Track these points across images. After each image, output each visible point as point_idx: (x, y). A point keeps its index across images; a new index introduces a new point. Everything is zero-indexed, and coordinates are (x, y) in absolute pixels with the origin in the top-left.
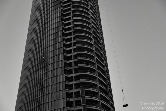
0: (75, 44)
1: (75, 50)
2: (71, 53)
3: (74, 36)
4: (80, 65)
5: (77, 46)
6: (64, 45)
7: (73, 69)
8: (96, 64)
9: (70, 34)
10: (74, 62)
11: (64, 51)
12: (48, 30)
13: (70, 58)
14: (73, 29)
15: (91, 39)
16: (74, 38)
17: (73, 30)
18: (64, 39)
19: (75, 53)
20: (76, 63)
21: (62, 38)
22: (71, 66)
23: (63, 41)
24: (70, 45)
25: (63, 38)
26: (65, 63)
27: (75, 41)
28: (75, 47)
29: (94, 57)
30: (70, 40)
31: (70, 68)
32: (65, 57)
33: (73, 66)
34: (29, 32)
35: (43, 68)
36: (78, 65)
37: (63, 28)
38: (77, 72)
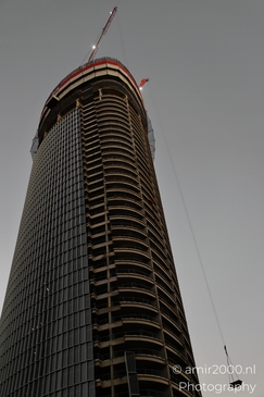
0: (112, 260)
1: (113, 272)
2: (106, 278)
3: (111, 243)
4: (125, 304)
5: (116, 263)
6: (91, 263)
7: (110, 314)
8: (158, 300)
9: (102, 239)
10: (111, 297)
11: (91, 274)
12: (57, 232)
13: (103, 289)
14: (109, 229)
15: (145, 249)
16: (111, 248)
17: (109, 232)
18: (90, 250)
19: (114, 279)
20: (116, 300)
21: (86, 247)
22: (106, 306)
23: (89, 254)
24: (102, 263)
25: (88, 248)
26: (93, 300)
27: (112, 254)
28: (113, 266)
29: (153, 285)
30: (102, 250)
31: (102, 311)
32: (92, 286)
33: (109, 305)
35: (46, 312)
36: (120, 304)
37: (88, 228)
38: (119, 319)
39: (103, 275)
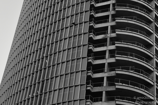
0: (113, 41)
1: (112, 53)
2: (104, 58)
3: (113, 23)
4: (120, 86)
5: (116, 45)
6: (91, 41)
7: (104, 93)
8: (155, 87)
9: (105, 19)
10: (108, 77)
11: (90, 52)
12: (61, 6)
13: (100, 68)
14: (114, 9)
15: (149, 34)
16: (113, 28)
17: (113, 12)
18: (91, 28)
19: (112, 60)
20: (111, 81)
21: (88, 25)
22: (101, 85)
23: (90, 32)
24: (102, 43)
25: (90, 26)
26: (89, 78)
27: (114, 35)
28: (113, 47)
29: (152, 72)
30: (104, 30)
31: (97, 89)
32: (89, 64)
33: (105, 84)
34: (24, 9)
35: (43, 81)
36: (115, 85)
39: (101, 55)
